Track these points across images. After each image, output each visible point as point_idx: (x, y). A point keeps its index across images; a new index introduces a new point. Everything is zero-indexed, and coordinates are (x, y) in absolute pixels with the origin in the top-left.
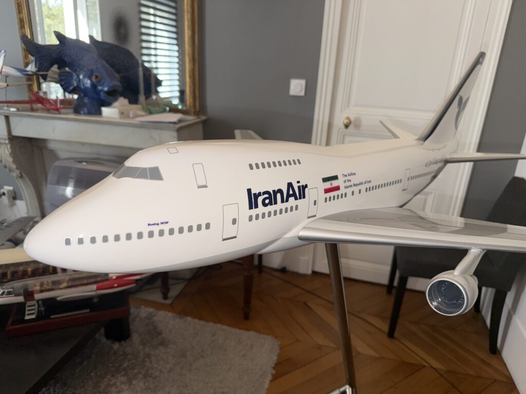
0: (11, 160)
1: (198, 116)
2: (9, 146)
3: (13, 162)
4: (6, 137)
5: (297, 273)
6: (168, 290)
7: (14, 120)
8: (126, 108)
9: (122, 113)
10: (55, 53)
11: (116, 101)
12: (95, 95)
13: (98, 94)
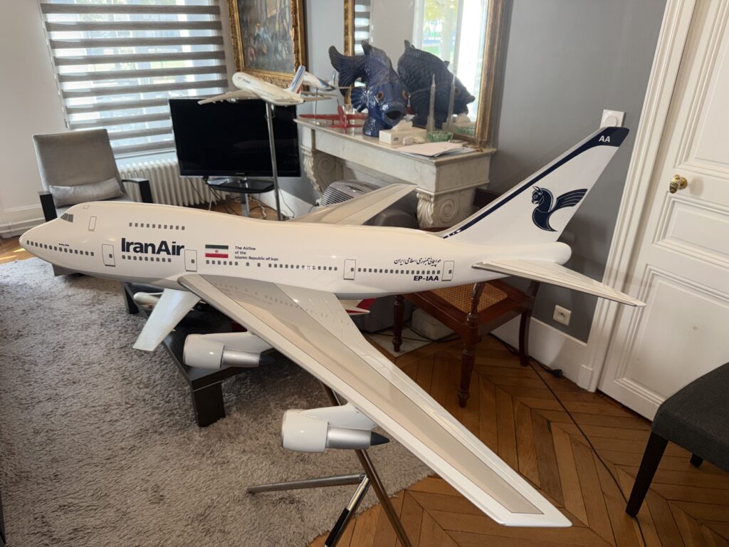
0: (312, 173)
1: (484, 147)
2: (312, 159)
3: (314, 175)
4: (310, 150)
5: (575, 384)
6: (400, 343)
7: (318, 134)
8: (405, 132)
9: (396, 139)
10: (359, 66)
11: (396, 124)
12: (378, 116)
13: (380, 115)
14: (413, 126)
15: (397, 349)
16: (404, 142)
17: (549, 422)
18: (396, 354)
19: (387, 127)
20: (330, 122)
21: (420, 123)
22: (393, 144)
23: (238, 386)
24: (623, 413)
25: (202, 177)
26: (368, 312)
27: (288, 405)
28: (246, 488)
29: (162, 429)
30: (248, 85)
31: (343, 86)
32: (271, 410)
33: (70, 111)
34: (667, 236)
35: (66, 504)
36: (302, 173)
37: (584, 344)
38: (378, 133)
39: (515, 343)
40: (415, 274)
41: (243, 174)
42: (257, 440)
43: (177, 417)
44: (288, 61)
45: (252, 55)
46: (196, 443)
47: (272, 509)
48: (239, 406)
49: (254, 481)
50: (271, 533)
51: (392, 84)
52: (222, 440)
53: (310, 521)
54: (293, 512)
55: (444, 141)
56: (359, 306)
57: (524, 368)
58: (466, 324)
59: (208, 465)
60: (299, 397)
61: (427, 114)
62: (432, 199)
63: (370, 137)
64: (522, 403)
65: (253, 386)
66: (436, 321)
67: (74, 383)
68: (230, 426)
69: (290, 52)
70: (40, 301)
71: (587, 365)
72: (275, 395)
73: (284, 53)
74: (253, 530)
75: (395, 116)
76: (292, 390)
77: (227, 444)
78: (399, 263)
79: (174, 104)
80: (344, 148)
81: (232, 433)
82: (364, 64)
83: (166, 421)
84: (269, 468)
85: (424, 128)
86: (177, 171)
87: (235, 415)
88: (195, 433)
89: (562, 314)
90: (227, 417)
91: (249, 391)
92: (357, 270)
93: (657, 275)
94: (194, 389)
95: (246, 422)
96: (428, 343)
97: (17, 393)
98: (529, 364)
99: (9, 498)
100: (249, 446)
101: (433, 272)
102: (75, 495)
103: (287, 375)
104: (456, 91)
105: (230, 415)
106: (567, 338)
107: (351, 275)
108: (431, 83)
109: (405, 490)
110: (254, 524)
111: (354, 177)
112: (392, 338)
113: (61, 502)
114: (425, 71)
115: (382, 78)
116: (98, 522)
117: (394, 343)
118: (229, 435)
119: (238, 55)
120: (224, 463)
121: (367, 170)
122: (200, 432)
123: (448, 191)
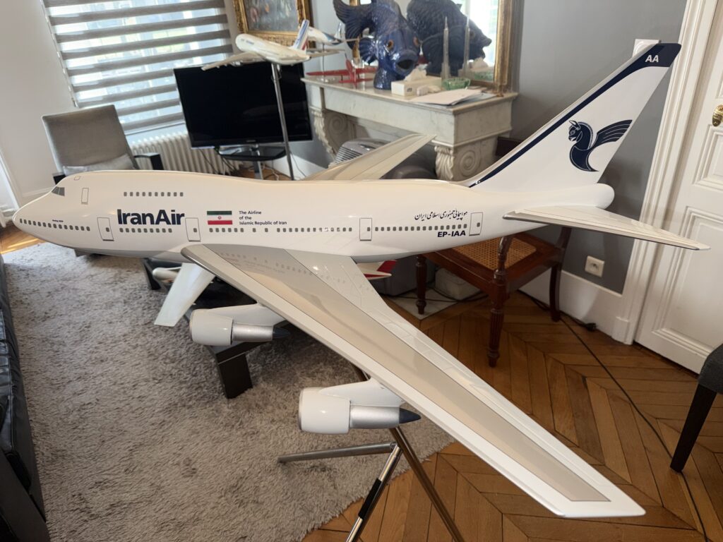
0: (324, 134)
1: (505, 91)
2: (323, 119)
3: (326, 137)
4: (320, 110)
5: (610, 337)
6: (425, 305)
7: (327, 92)
8: (418, 82)
9: (410, 90)
10: (365, 16)
11: (409, 73)
12: (388, 66)
13: (391, 65)
14: (427, 75)
15: (421, 311)
16: (418, 93)
17: (584, 378)
18: (421, 317)
19: (400, 78)
20: (339, 77)
21: (434, 71)
22: (406, 96)
23: (263, 356)
24: (664, 365)
25: (213, 147)
26: (390, 275)
28: (276, 458)
29: (190, 403)
30: (252, 47)
31: (350, 38)
32: (298, 378)
33: (76, 89)
34: (709, 174)
35: (101, 480)
36: (314, 136)
37: (618, 295)
38: (390, 85)
39: (545, 298)
40: (439, 230)
41: (254, 141)
42: (286, 408)
43: (205, 390)
44: (291, 19)
45: (255, 16)
46: (225, 415)
47: (305, 478)
48: (265, 375)
49: (284, 451)
50: (304, 502)
51: (402, 31)
52: (251, 410)
53: (342, 488)
54: (326, 480)
55: (462, 87)
56: (381, 269)
57: (554, 323)
58: (494, 282)
59: (238, 436)
61: (442, 60)
62: (452, 152)
63: (381, 91)
64: (554, 359)
65: (278, 356)
66: (461, 281)
67: (102, 361)
68: (257, 396)
69: (293, 8)
70: (64, 283)
71: (622, 316)
72: (300, 363)
73: (287, 10)
74: (286, 500)
75: (407, 65)
77: (255, 415)
78: (420, 219)
79: (180, 74)
80: (354, 105)
81: (261, 403)
82: (371, 13)
83: (194, 394)
84: (299, 437)
85: (439, 76)
86: (188, 143)
87: (262, 385)
88: (223, 405)
89: (595, 265)
90: (254, 387)
91: (275, 360)
92: (374, 229)
93: (698, 217)
94: (219, 362)
95: (273, 391)
96: (453, 303)
97: (48, 374)
98: (561, 319)
99: (47, 476)
100: (278, 415)
101: (460, 227)
102: (110, 471)
104: (471, 34)
105: (256, 385)
106: (601, 290)
107: (367, 235)
108: (444, 28)
109: (438, 453)
110: (286, 494)
111: (367, 135)
112: (416, 300)
113: (97, 479)
114: (436, 15)
115: (390, 26)
116: (134, 497)
117: (418, 306)
118: (257, 405)
119: (241, 18)
120: (254, 433)
121: (381, 126)
122: (228, 404)
123: (467, 142)
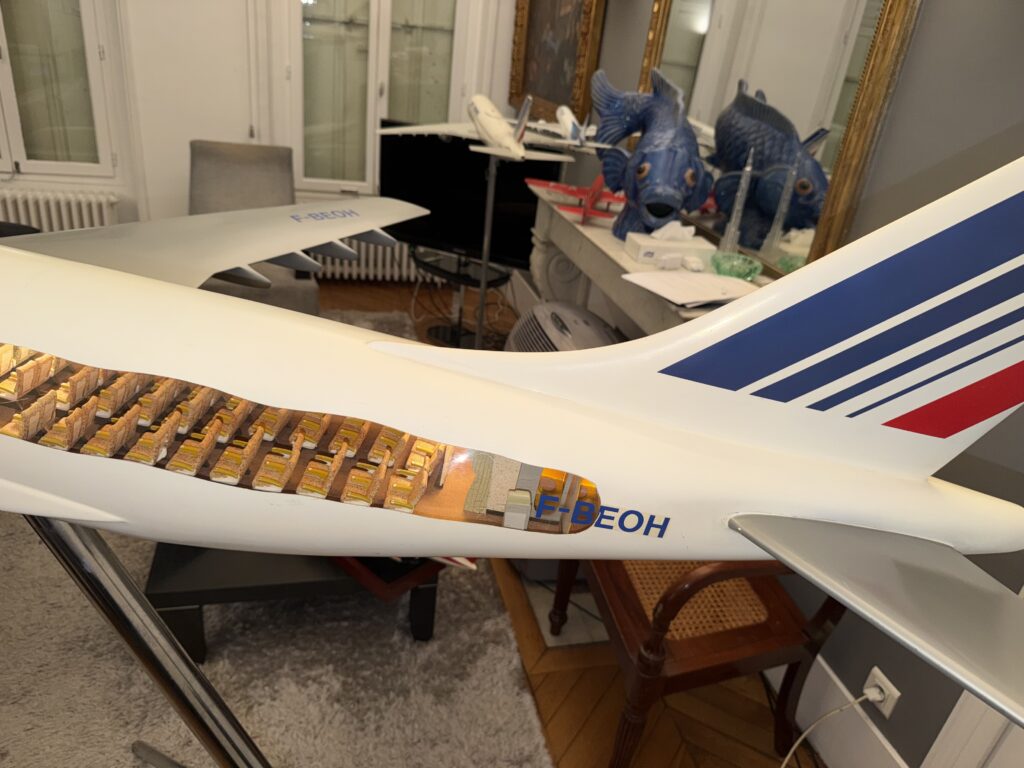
4: (542, 239)
8: (672, 245)
10: (638, 111)
12: (635, 206)
14: (696, 235)
15: (556, 630)
18: (550, 641)
22: (641, 263)
25: (408, 245)
27: (309, 678)
31: (603, 142)
32: (279, 678)
45: (533, 73)
46: (132, 695)
51: (672, 153)
55: (740, 276)
60: (335, 671)
65: (281, 620)
73: (569, 75)
75: (663, 212)
76: (334, 652)
80: (581, 248)
82: (647, 110)
85: (715, 243)
87: (222, 663)
89: (882, 690)
90: (207, 663)
103: (346, 619)
115: (657, 140)
117: (551, 619)
